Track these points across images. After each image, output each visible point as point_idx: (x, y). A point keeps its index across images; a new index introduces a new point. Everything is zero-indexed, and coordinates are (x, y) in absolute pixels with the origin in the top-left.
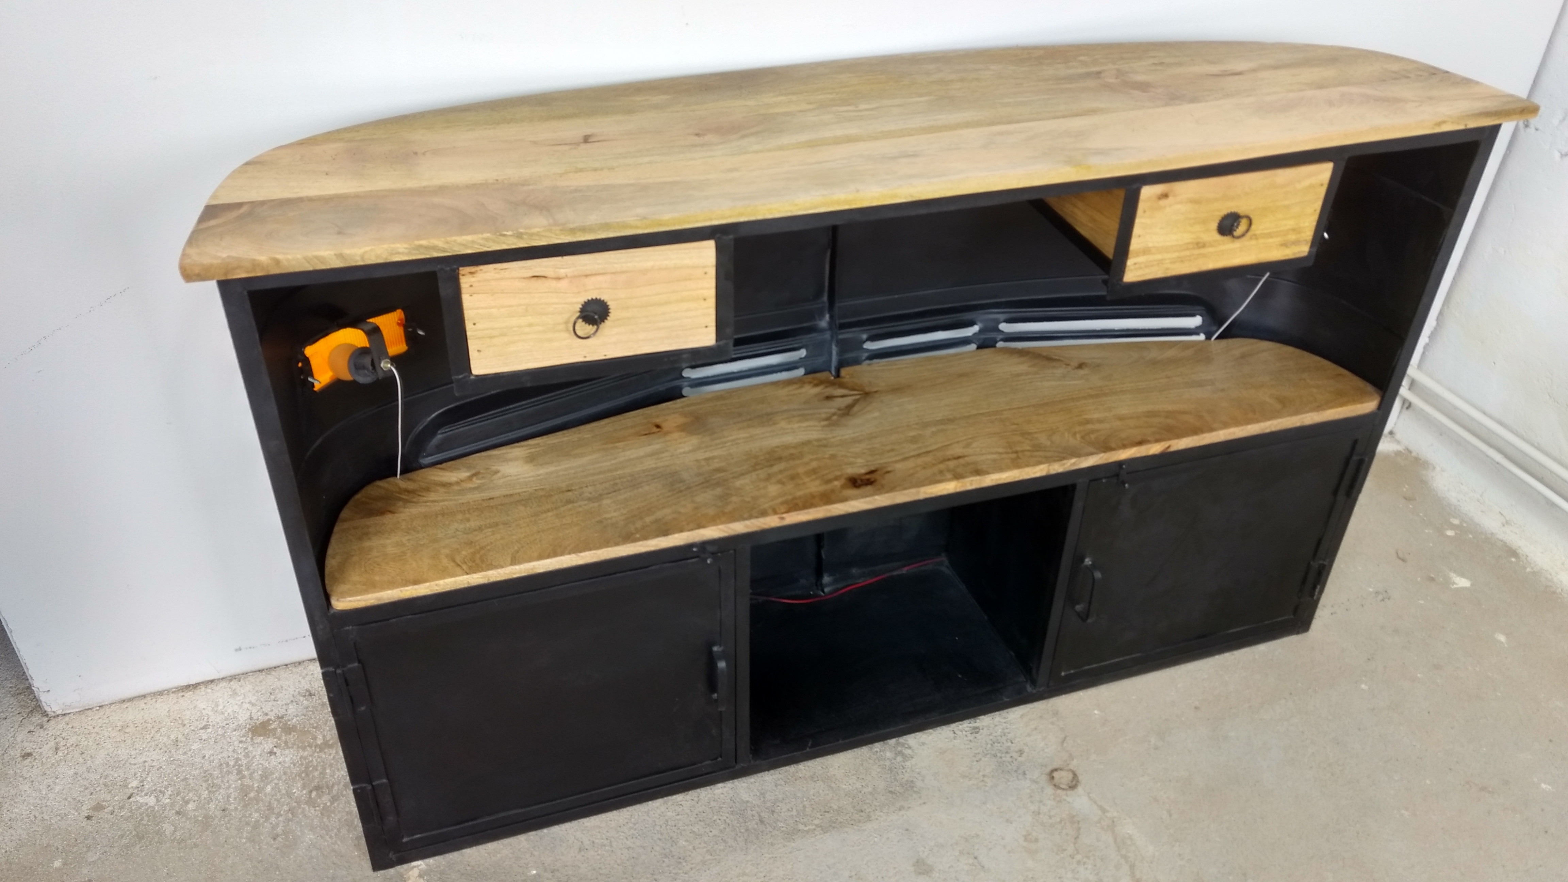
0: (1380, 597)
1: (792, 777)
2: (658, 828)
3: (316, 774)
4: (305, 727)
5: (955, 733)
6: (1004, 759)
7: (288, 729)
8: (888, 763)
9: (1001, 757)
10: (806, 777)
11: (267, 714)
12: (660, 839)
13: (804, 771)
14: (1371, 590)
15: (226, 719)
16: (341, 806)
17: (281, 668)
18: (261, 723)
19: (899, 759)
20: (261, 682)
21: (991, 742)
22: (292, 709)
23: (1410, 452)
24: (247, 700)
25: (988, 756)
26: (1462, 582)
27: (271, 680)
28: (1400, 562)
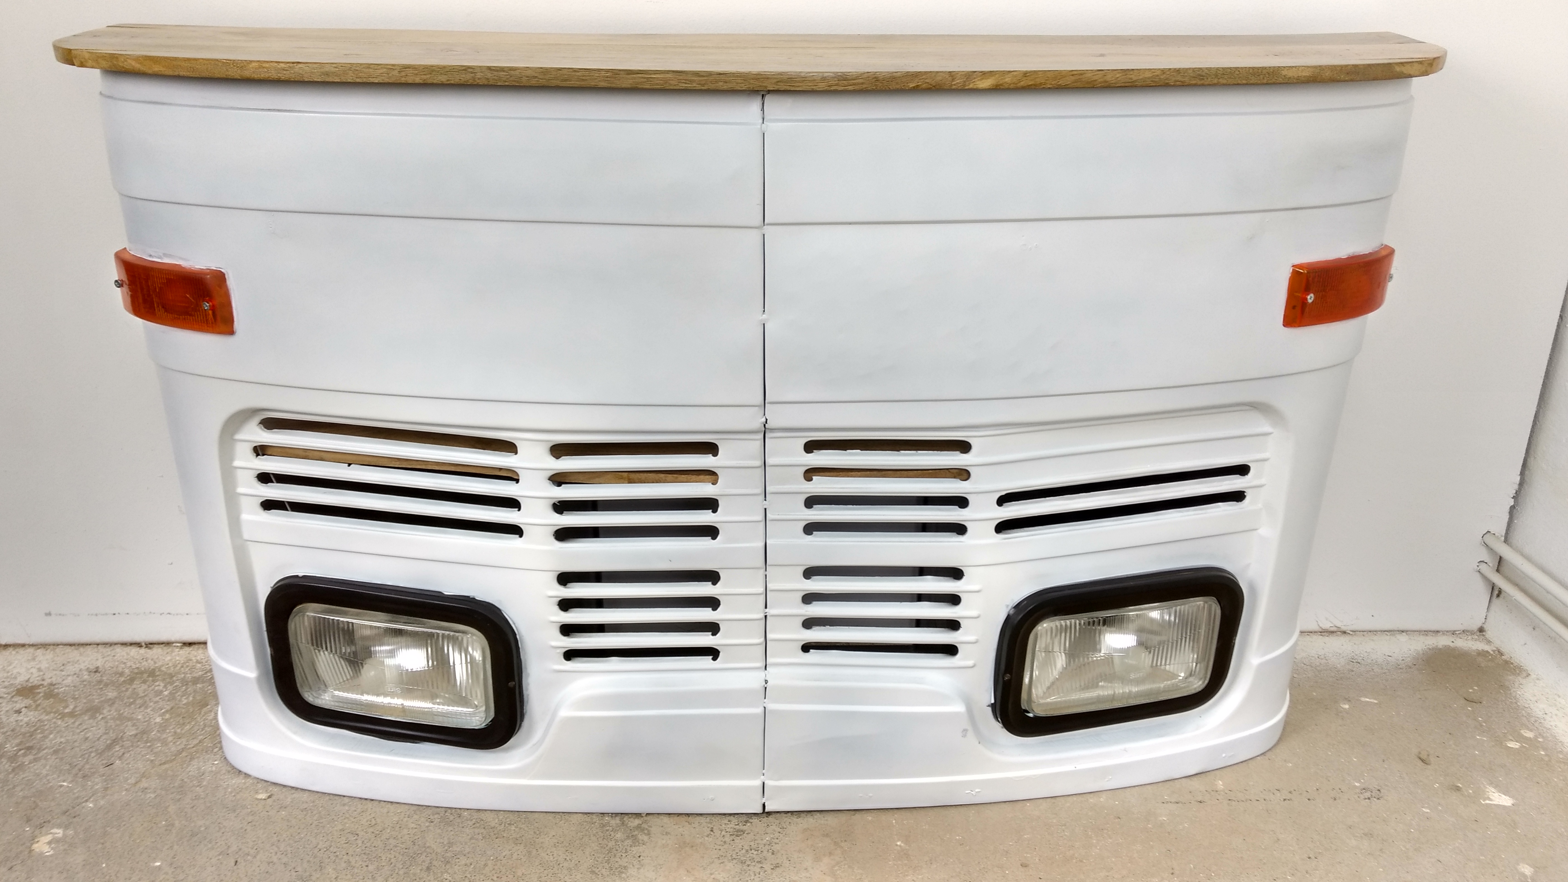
0: (1368, 794)
1: (495, 834)
2: (316, 851)
3: (39, 736)
4: (66, 696)
5: (712, 831)
6: (751, 868)
7: (51, 694)
8: (611, 844)
9: (748, 866)
10: (511, 837)
11: (43, 680)
12: (308, 861)
13: (513, 832)
14: (1357, 784)
15: (7, 677)
16: (35, 767)
17: (91, 646)
18: (32, 686)
19: (629, 842)
20: (64, 654)
21: (748, 848)
22: (69, 680)
23: (1502, 654)
24: (38, 666)
25: (735, 861)
26: (1500, 799)
27: (73, 654)
28: (1420, 763)
